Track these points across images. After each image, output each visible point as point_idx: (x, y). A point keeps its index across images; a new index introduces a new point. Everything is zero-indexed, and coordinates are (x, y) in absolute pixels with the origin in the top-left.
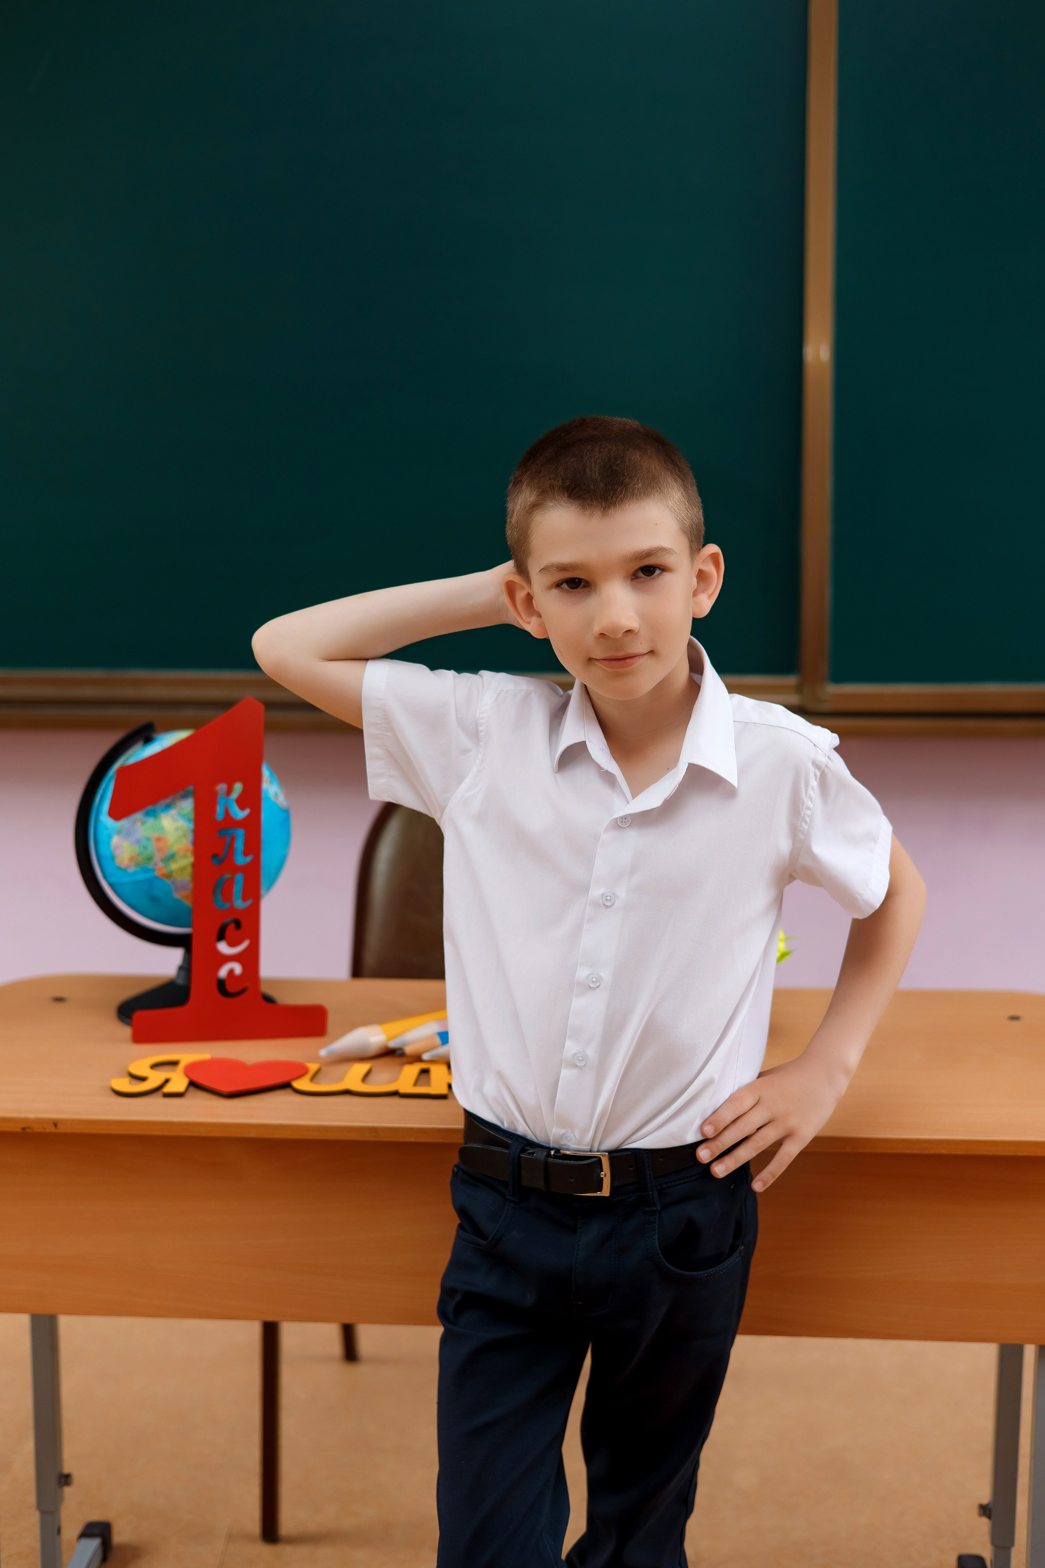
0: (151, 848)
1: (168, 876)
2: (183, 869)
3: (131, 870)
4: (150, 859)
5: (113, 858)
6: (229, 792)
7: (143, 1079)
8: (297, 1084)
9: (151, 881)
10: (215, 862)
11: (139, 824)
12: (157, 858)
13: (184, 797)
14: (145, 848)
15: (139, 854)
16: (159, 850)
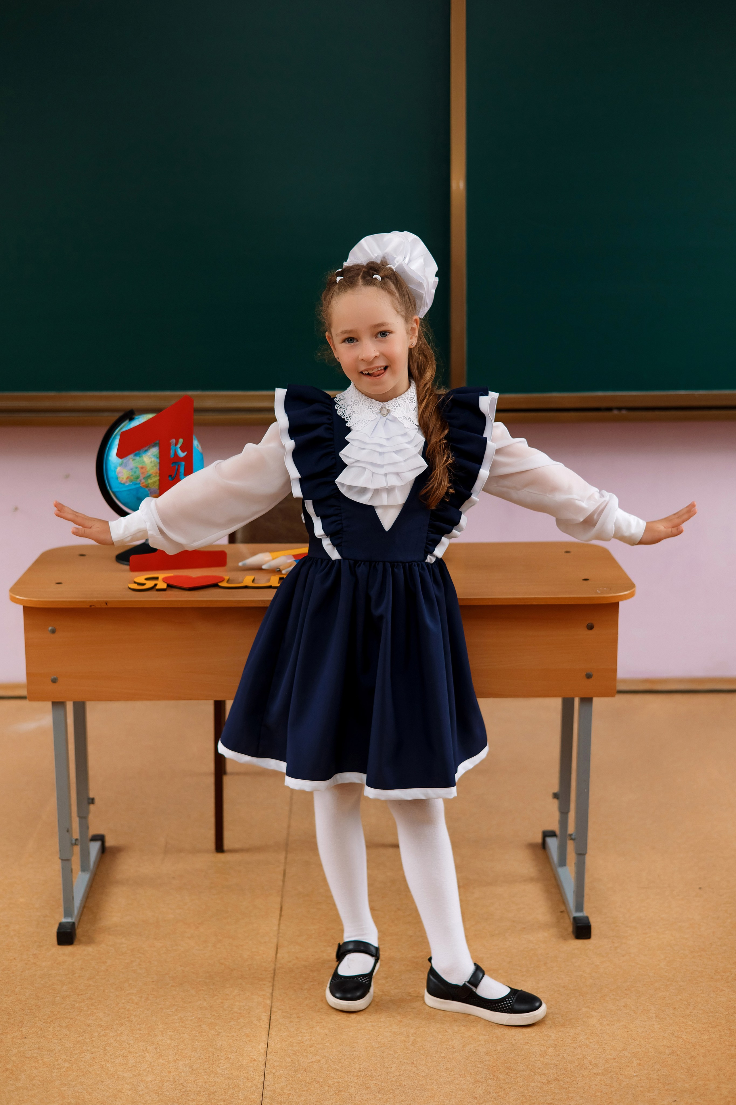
0: (138, 472)
1: (147, 486)
2: (155, 482)
3: (127, 484)
4: (137, 478)
5: (117, 478)
6: (177, 443)
7: (144, 584)
8: (221, 584)
9: (137, 489)
10: (170, 478)
11: (131, 460)
12: (141, 478)
13: (154, 446)
14: (135, 472)
15: (132, 475)
16: (142, 473)
